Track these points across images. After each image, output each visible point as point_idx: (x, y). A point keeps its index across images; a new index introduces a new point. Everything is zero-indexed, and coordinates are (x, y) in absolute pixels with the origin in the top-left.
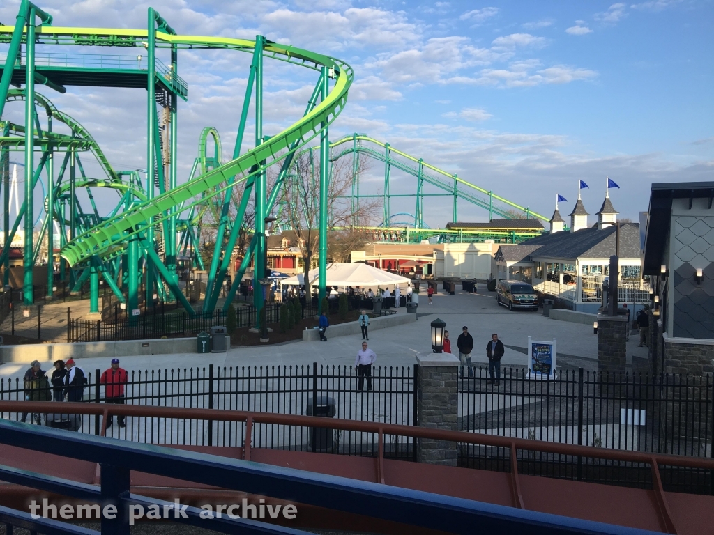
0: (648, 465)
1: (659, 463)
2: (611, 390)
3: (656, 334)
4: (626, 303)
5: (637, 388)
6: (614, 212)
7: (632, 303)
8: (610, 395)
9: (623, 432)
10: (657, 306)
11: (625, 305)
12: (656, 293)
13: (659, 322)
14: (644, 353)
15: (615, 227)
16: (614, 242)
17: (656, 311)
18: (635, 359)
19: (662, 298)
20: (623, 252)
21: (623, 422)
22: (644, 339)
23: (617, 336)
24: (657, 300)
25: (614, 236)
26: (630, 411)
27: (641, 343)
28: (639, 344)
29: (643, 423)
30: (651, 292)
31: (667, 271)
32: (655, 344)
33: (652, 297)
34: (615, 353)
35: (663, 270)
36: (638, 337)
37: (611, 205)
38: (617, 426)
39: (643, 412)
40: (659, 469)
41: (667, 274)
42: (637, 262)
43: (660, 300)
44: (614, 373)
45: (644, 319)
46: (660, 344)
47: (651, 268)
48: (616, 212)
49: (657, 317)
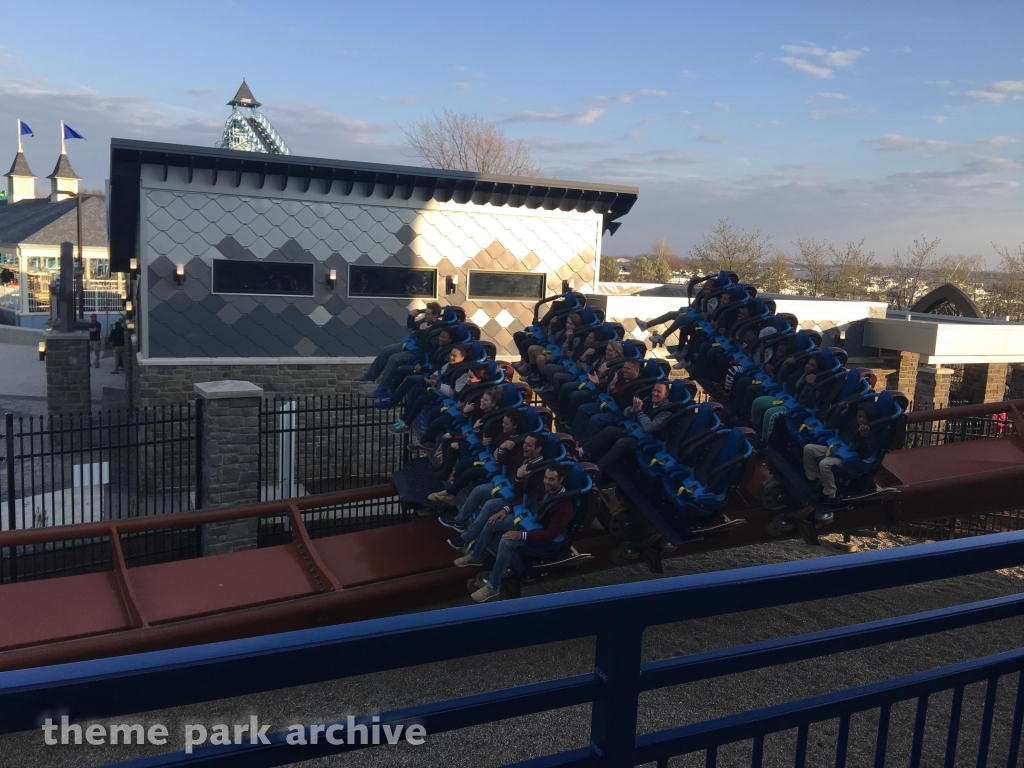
0: (106, 538)
1: (120, 532)
2: (68, 440)
3: (131, 355)
4: (97, 312)
5: (105, 433)
6: (74, 176)
7: (104, 313)
8: (67, 448)
9: (78, 497)
10: (130, 315)
11: (94, 316)
12: (129, 298)
13: (134, 338)
14: (119, 382)
15: (75, 202)
16: (76, 223)
17: (131, 323)
18: (107, 391)
19: (136, 305)
20: (89, 239)
21: (77, 483)
22: (120, 363)
23: (74, 361)
24: (129, 308)
25: (73, 213)
26: (86, 467)
27: (117, 369)
28: (113, 370)
29: (106, 480)
30: (124, 297)
31: (139, 266)
32: (131, 369)
33: (124, 303)
34: (72, 386)
35: (133, 266)
36: (112, 360)
37: (69, 165)
38: (68, 492)
39: (105, 465)
40: (121, 540)
41: (138, 270)
42: (103, 253)
43: (134, 308)
44: (71, 415)
45: (119, 335)
46: (135, 367)
47: (118, 262)
48: (77, 177)
49: (131, 331)
